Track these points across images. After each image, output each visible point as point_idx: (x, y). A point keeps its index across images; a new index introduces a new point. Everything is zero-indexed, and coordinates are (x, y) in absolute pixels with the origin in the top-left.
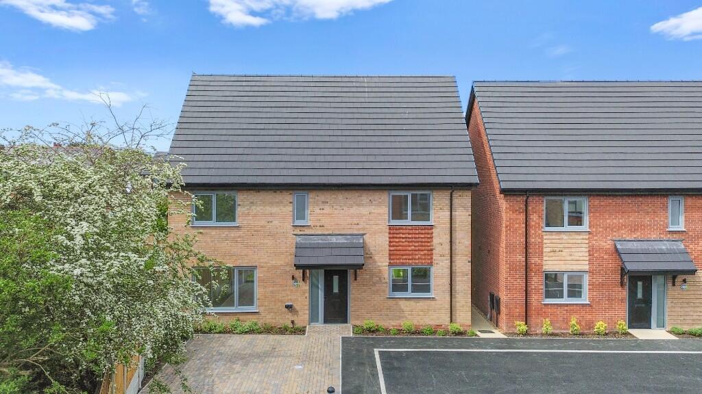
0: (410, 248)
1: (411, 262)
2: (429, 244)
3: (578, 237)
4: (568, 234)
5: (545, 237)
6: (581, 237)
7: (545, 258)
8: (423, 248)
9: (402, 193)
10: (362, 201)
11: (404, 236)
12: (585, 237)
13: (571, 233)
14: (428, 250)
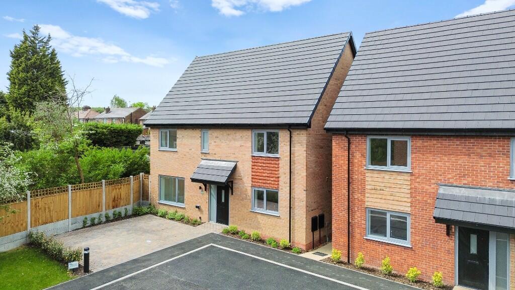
0: (264, 175)
1: (264, 185)
2: (276, 173)
3: (399, 177)
4: (389, 173)
5: (367, 175)
6: (402, 178)
7: (367, 195)
8: (273, 176)
9: (261, 131)
10: (236, 136)
11: (261, 165)
12: (406, 178)
13: (392, 173)
14: (276, 178)
